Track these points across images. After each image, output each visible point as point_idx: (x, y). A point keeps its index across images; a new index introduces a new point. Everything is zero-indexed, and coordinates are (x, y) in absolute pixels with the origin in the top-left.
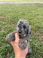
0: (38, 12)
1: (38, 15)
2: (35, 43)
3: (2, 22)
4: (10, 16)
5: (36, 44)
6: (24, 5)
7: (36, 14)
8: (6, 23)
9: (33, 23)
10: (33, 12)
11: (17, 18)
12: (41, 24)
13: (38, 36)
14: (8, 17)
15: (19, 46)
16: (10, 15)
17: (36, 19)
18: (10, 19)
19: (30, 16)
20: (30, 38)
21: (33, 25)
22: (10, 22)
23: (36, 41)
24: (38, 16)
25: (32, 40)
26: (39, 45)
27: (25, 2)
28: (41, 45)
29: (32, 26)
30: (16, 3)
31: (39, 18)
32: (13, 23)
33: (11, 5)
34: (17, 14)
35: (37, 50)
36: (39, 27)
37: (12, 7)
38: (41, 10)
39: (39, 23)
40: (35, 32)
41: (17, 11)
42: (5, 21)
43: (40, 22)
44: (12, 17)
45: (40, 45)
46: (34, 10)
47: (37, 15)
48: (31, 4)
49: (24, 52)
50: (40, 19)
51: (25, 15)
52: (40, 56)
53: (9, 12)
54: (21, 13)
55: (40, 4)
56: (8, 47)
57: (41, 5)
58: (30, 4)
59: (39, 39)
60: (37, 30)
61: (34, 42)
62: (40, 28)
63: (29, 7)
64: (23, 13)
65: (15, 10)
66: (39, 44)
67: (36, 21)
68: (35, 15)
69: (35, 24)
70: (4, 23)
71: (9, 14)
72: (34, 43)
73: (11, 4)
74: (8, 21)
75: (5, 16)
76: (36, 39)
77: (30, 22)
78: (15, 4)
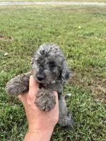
0: (92, 27)
1: (92, 34)
2: (82, 102)
3: (3, 51)
4: (21, 37)
5: (84, 105)
6: (58, 11)
7: (87, 32)
8: (11, 53)
9: (77, 55)
10: (80, 27)
11: (40, 41)
12: (97, 57)
13: (89, 85)
14: (17, 40)
15: (37, 104)
16: (22, 35)
17: (85, 44)
18: (21, 44)
19: (70, 36)
20: (70, 90)
21: (78, 59)
22: (20, 50)
23: (84, 98)
24: (92, 38)
25: (74, 95)
26: (89, 107)
27: (60, 4)
28: (95, 107)
29: (76, 61)
30: (37, 5)
31: (94, 43)
32: (28, 55)
33: (25, 10)
34: (40, 31)
35: (84, 117)
36: (91, 64)
37: (29, 15)
38: (99, 23)
39: (92, 53)
40: (83, 75)
41: (41, 26)
42: (10, 49)
43: (95, 52)
44: (26, 40)
45: (93, 107)
46: (82, 22)
47: (88, 35)
48: (75, 8)
49: (50, 119)
50: (96, 44)
51: (59, 34)
52: (90, 132)
53: (20, 28)
54: (49, 30)
55: (98, 8)
56: (16, 110)
57: (98, 11)
58: (73, 9)
59: (91, 92)
60: (88, 72)
61: (78, 99)
62: (93, 66)
63: (71, 16)
64: (54, 31)
65: (36, 22)
66: (91, 104)
67: (86, 48)
68: (85, 35)
69: (83, 57)
70: (6, 54)
71: (20, 31)
72: (77, 103)
73: (24, 7)
74: (18, 48)
75: (10, 38)
76: (83, 93)
77: (70, 51)
78: (36, 9)
